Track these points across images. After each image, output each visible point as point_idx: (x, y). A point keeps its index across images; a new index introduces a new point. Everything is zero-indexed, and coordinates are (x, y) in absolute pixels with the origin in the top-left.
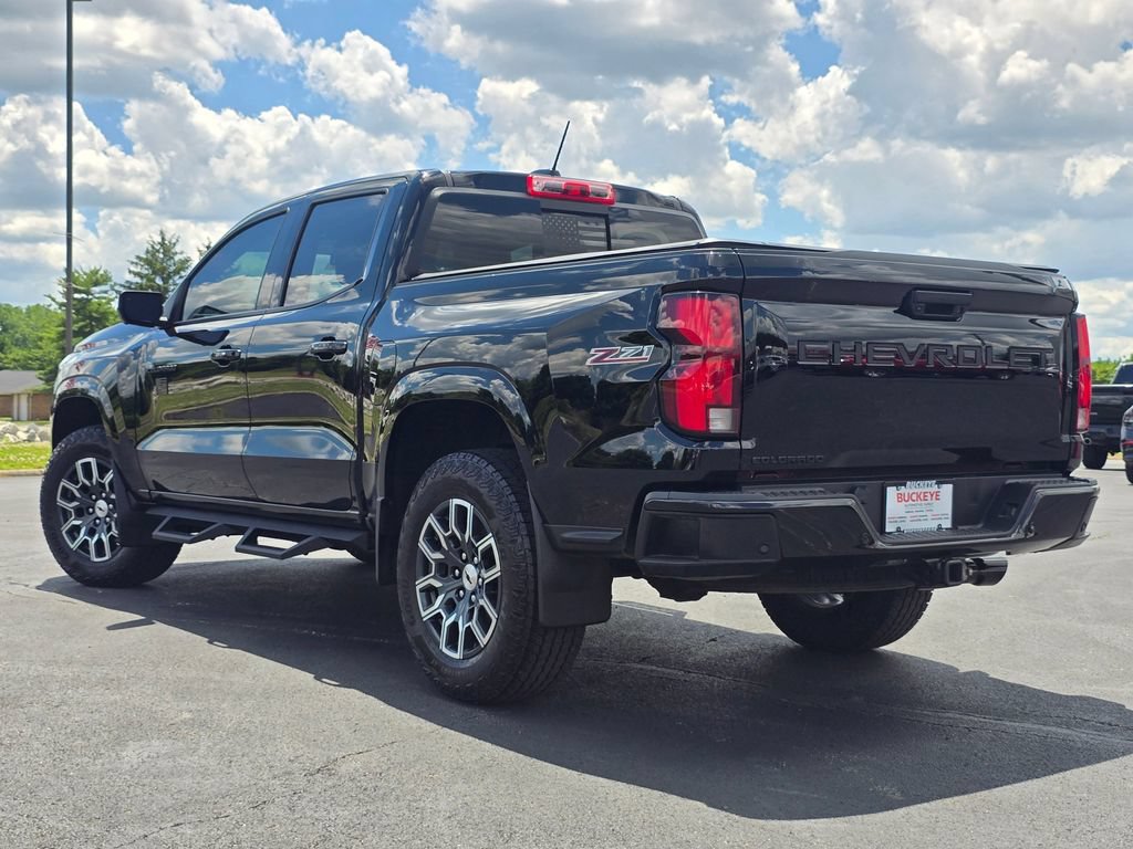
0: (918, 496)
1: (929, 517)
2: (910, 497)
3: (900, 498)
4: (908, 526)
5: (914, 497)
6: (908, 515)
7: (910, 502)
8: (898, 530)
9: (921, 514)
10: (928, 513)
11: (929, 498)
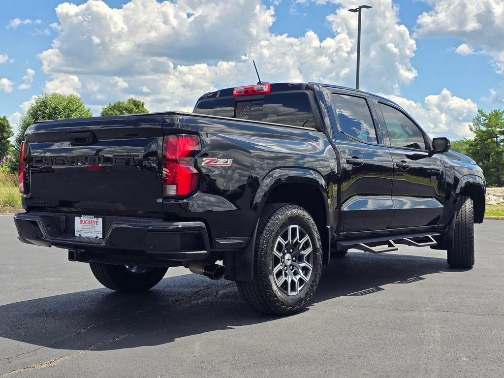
0: (88, 222)
1: (93, 232)
2: (85, 221)
3: (81, 222)
4: (84, 235)
5: (87, 222)
6: (84, 230)
7: (85, 224)
8: (80, 236)
9: (90, 230)
10: (93, 230)
11: (93, 223)
